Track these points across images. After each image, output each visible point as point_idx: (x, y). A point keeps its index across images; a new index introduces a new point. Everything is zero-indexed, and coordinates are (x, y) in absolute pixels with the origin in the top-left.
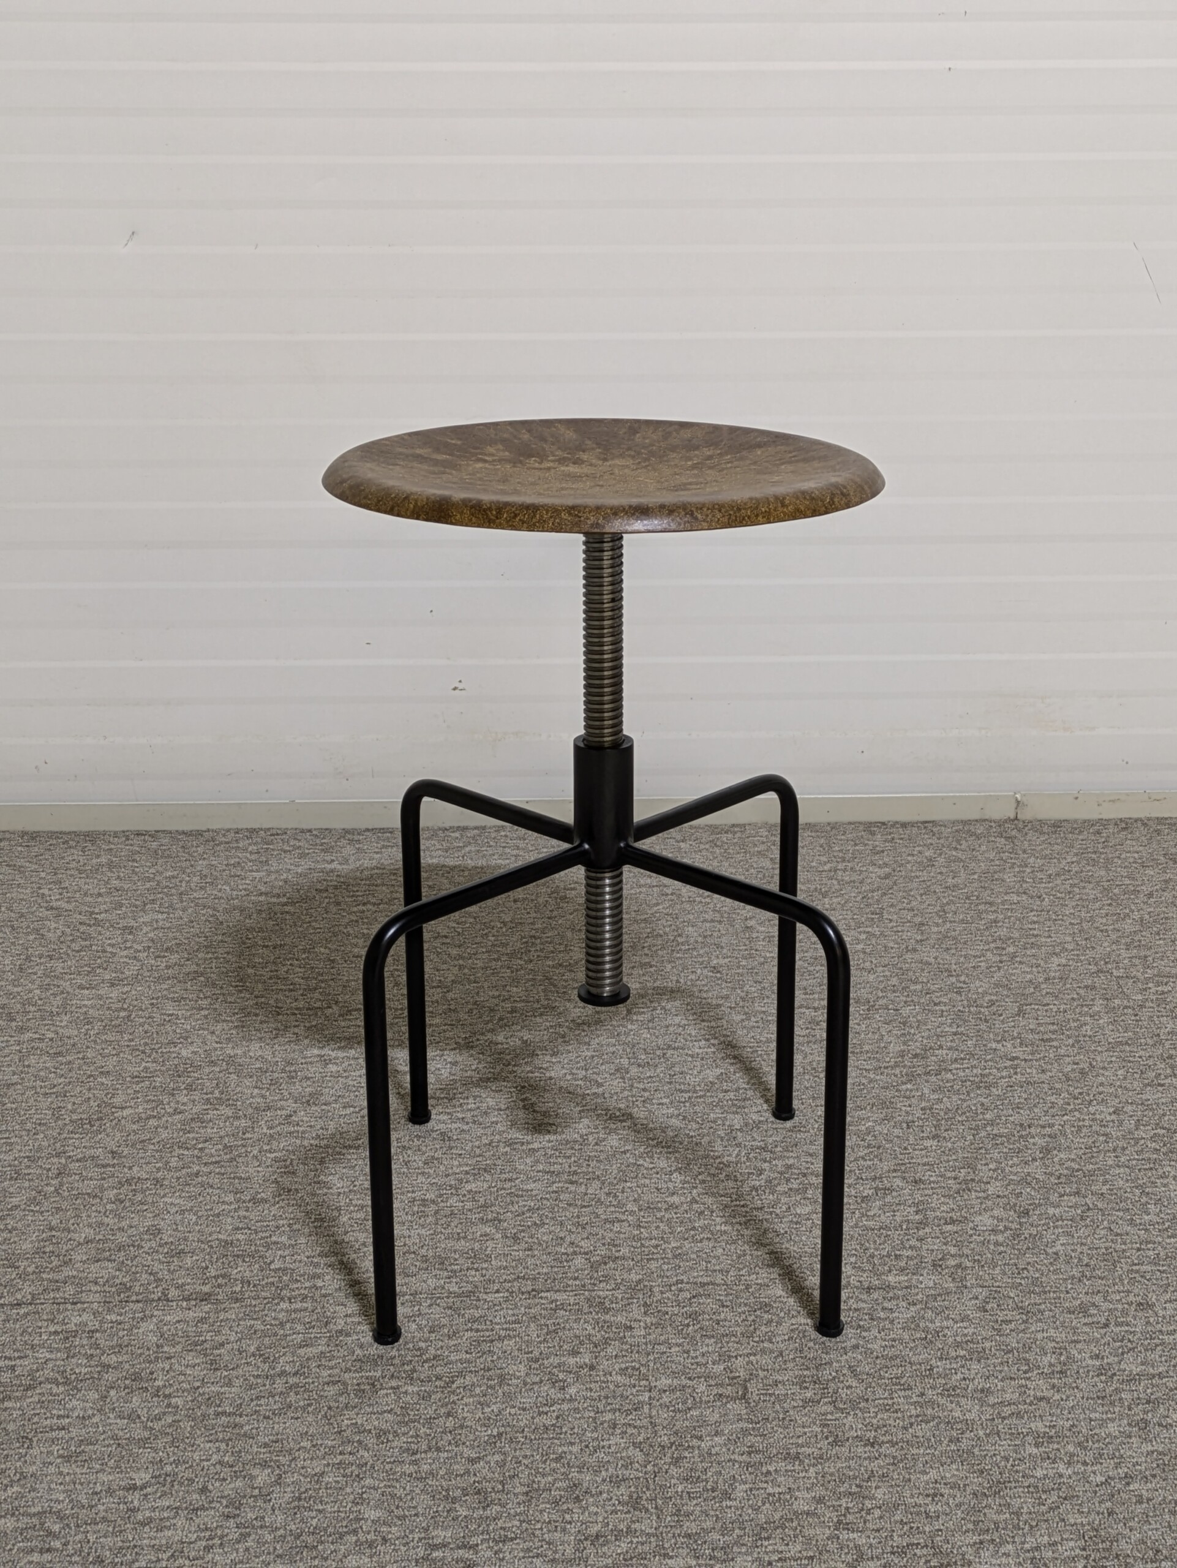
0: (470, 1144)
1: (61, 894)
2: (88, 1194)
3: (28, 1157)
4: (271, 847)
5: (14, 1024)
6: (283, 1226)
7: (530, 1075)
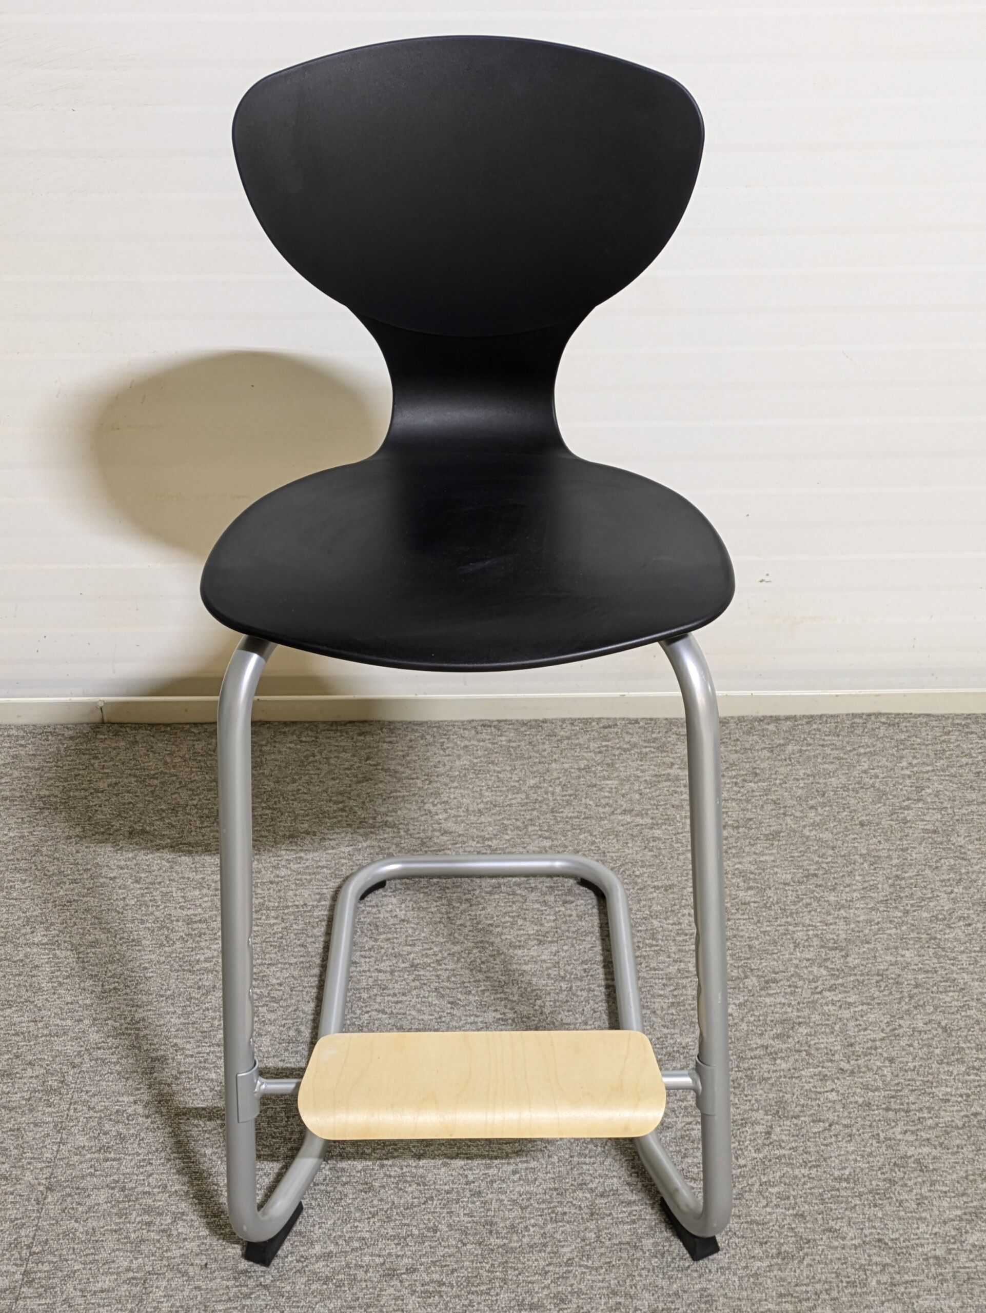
0: (949, 1177)
1: (445, 811)
2: (628, 1243)
3: (556, 1189)
4: (609, 743)
5: (471, 998)
6: (821, 1292)
7: (967, 1077)
